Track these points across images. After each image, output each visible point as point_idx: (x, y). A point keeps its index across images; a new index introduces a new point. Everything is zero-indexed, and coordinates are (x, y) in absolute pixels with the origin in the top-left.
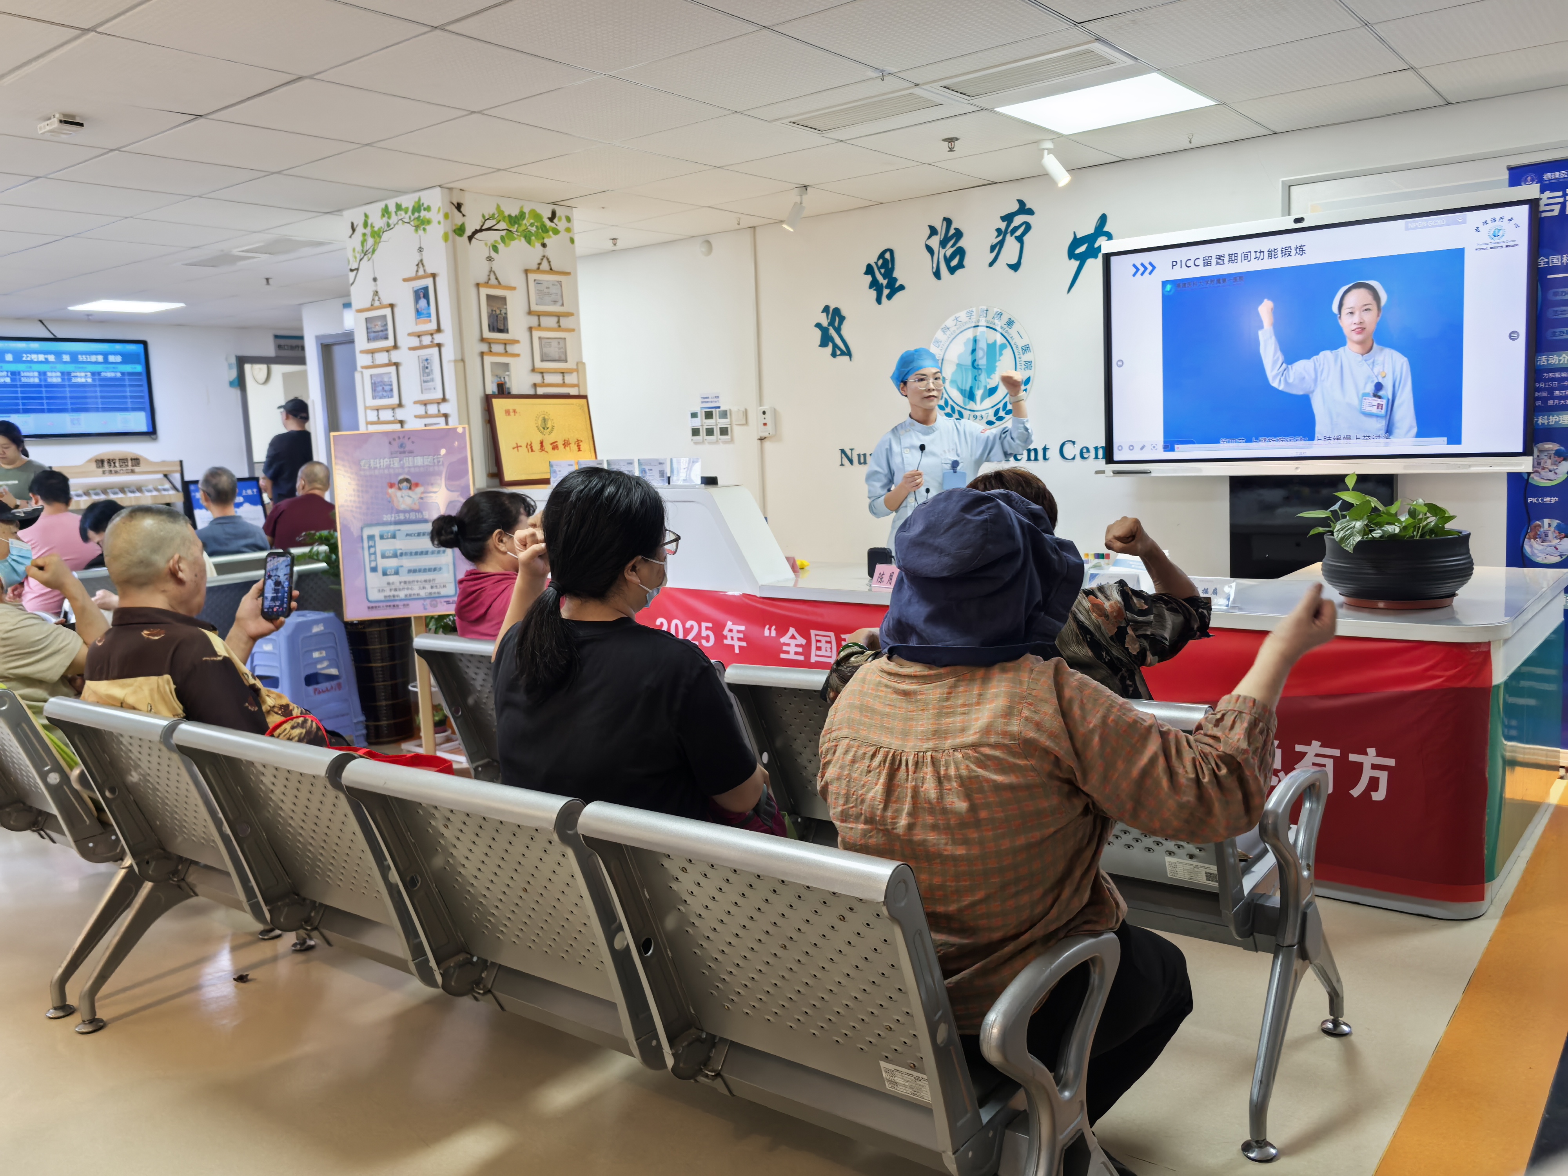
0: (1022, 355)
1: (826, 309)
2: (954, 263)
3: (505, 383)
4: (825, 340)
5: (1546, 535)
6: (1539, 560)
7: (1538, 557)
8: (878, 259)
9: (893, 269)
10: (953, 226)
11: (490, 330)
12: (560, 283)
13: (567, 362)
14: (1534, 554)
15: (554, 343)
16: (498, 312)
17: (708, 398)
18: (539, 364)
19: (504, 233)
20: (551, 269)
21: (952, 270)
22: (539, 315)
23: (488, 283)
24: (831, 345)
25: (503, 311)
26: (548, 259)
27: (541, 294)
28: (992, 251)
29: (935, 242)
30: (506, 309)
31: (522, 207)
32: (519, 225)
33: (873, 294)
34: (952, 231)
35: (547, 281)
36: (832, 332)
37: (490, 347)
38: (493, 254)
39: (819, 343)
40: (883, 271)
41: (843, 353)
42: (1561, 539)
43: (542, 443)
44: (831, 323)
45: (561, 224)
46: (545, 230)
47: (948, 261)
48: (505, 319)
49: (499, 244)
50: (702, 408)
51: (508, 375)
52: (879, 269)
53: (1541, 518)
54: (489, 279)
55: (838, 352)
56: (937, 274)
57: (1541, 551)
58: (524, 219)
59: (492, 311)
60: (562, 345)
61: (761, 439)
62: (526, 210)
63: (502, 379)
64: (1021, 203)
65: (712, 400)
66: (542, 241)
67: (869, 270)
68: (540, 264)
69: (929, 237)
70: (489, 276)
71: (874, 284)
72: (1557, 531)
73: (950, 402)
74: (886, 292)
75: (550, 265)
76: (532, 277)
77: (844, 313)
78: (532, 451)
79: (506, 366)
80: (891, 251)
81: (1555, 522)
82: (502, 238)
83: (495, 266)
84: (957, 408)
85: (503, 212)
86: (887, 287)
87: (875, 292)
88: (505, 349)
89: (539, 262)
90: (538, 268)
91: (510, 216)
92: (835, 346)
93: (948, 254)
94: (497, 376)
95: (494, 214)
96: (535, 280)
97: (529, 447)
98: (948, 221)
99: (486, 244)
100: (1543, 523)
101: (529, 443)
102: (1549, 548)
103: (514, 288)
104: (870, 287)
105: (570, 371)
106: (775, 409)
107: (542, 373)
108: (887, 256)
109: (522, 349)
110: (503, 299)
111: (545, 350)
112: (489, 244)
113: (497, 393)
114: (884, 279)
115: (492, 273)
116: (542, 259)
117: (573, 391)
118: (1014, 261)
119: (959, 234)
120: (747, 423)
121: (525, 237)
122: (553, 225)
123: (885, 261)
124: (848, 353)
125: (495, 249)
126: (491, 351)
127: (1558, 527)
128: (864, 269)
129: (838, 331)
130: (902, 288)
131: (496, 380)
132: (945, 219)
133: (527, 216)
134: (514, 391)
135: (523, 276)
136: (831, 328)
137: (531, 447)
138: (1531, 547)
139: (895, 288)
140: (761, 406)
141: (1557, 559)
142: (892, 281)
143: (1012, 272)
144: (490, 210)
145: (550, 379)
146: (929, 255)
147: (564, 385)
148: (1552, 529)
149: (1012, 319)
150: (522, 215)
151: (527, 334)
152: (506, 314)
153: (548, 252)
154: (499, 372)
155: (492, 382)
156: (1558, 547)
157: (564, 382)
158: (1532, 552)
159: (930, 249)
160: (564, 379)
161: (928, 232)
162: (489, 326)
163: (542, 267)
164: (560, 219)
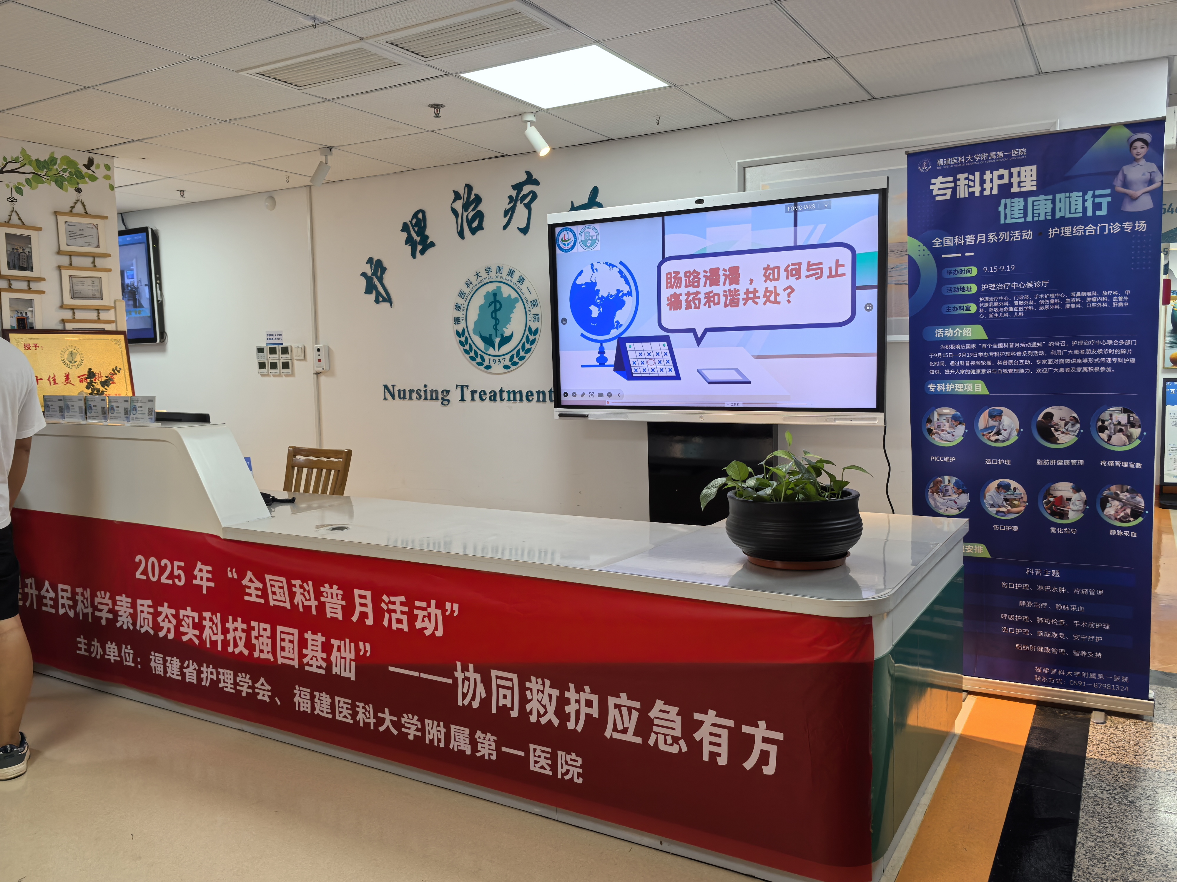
0: (531, 309)
1: (370, 261)
2: (475, 224)
3: (28, 318)
4: (370, 288)
5: (947, 490)
6: (941, 512)
7: (941, 509)
8: (413, 219)
9: (425, 227)
10: (474, 192)
11: (9, 268)
12: (96, 226)
13: (102, 300)
14: (937, 506)
15: (89, 281)
16: (21, 250)
17: (273, 335)
18: (68, 301)
19: (30, 176)
20: (86, 213)
21: (473, 231)
22: (70, 255)
23: (8, 222)
24: (374, 292)
25: (27, 250)
26: (83, 203)
27: (72, 235)
28: (505, 216)
29: (459, 205)
30: (31, 248)
31: (53, 153)
32: (49, 170)
33: (409, 249)
34: (473, 197)
35: (81, 224)
36: (376, 281)
37: (10, 284)
38: (16, 195)
39: (364, 289)
40: (416, 229)
41: (384, 300)
42: (959, 494)
43: (67, 376)
44: (374, 273)
45: (100, 172)
46: (81, 176)
47: (470, 222)
48: (29, 257)
49: (24, 186)
50: (267, 344)
51: (32, 311)
52: (413, 227)
53: (942, 475)
54: (10, 219)
55: (381, 299)
56: (461, 234)
57: (942, 504)
58: (55, 164)
59: (13, 249)
60: (97, 283)
61: (317, 374)
62: (58, 156)
63: (24, 315)
64: (529, 174)
65: (276, 337)
66: (76, 186)
67: (405, 228)
68: (72, 207)
69: (454, 201)
70: (10, 216)
71: (409, 241)
72: (955, 488)
73: (474, 347)
74: (419, 247)
75: (85, 209)
76: (62, 219)
77: (385, 264)
78: (55, 383)
79: (29, 303)
80: (423, 212)
81: (954, 479)
82: (28, 181)
83: (18, 207)
84: (479, 352)
85: (29, 156)
86: (420, 244)
87: (410, 247)
88: (29, 286)
89: (72, 205)
90: (71, 211)
91: (37, 160)
92: (378, 294)
93: (470, 217)
94: (17, 311)
95: (18, 158)
96: (66, 222)
97: (51, 380)
98: (469, 188)
99: (8, 186)
100: (944, 479)
101: (52, 376)
102: (949, 502)
103: (40, 229)
104: (406, 243)
105: (107, 309)
106: (328, 348)
107: (73, 309)
108: (420, 216)
109: (50, 286)
110: (28, 239)
111: (76, 288)
112: (11, 185)
113: (16, 328)
114: (418, 236)
115: (14, 214)
116: (76, 203)
117: (108, 327)
118: (523, 225)
119: (478, 200)
120: (305, 359)
121: (56, 182)
122: (90, 172)
123: (418, 220)
124: (388, 300)
125: (19, 191)
126: (10, 287)
127: (956, 483)
128: (401, 228)
129: (381, 280)
130: (432, 244)
131: (16, 315)
132: (466, 185)
133: (59, 162)
134: (38, 326)
135: (53, 218)
136: (374, 277)
137: (54, 380)
138: (935, 500)
139: (427, 245)
140: (317, 344)
141: (956, 512)
142: (424, 238)
143: (521, 235)
144: (16, 153)
145: (79, 315)
146: (454, 217)
147: (98, 320)
148: (952, 485)
149: (523, 276)
150: (53, 160)
151: (56, 273)
152: (30, 252)
153: (83, 196)
154: (21, 308)
155: (11, 318)
156: (956, 501)
157: (99, 319)
158: (936, 504)
159: (454, 212)
160: (98, 316)
161: (453, 196)
162: (9, 263)
163: (75, 210)
164: (98, 167)
